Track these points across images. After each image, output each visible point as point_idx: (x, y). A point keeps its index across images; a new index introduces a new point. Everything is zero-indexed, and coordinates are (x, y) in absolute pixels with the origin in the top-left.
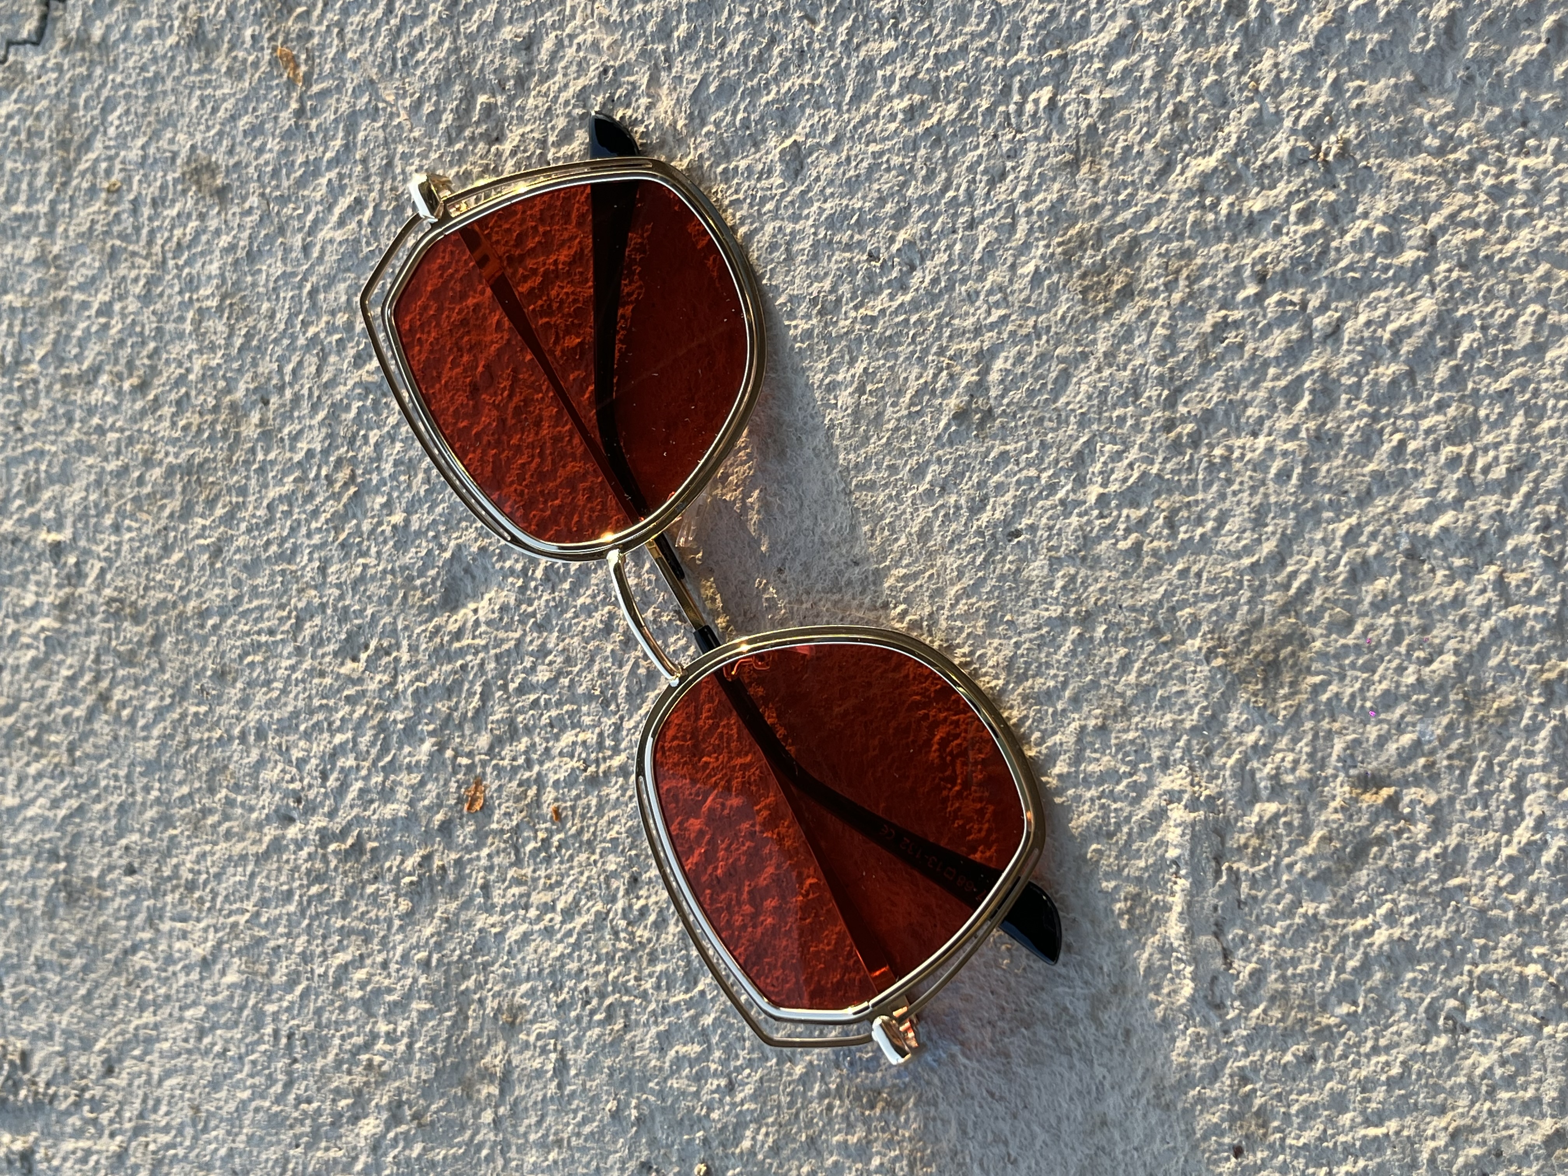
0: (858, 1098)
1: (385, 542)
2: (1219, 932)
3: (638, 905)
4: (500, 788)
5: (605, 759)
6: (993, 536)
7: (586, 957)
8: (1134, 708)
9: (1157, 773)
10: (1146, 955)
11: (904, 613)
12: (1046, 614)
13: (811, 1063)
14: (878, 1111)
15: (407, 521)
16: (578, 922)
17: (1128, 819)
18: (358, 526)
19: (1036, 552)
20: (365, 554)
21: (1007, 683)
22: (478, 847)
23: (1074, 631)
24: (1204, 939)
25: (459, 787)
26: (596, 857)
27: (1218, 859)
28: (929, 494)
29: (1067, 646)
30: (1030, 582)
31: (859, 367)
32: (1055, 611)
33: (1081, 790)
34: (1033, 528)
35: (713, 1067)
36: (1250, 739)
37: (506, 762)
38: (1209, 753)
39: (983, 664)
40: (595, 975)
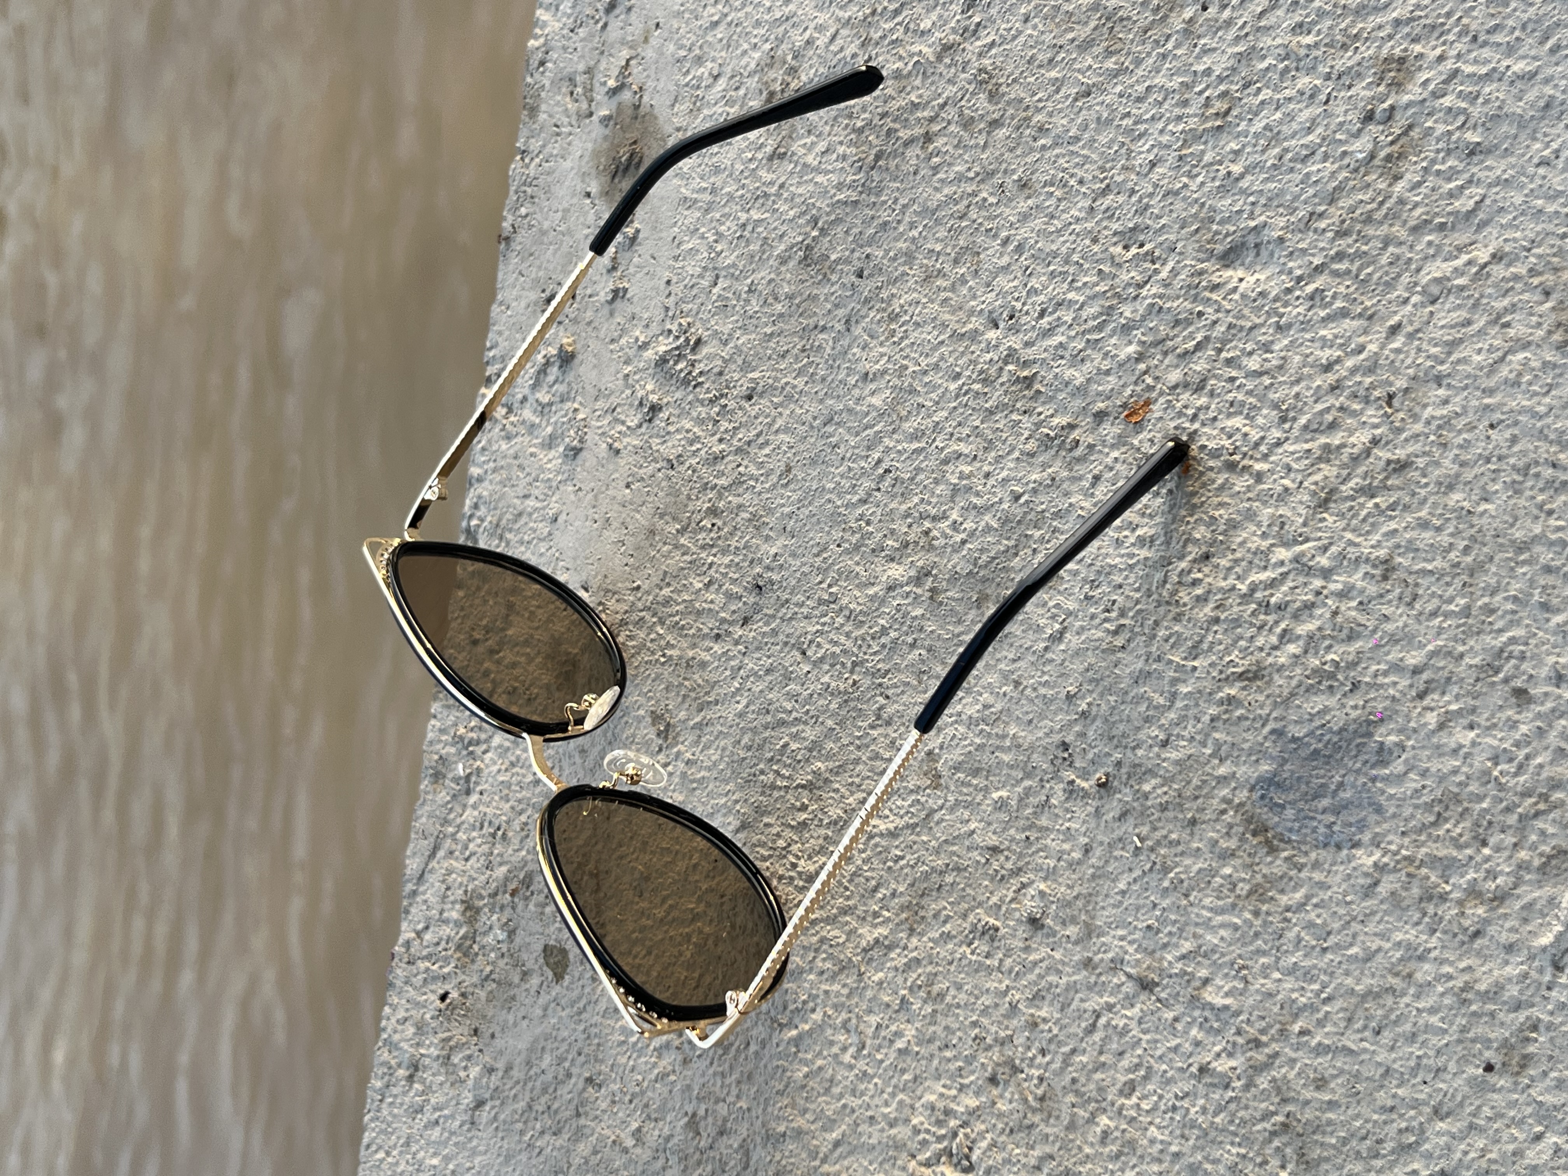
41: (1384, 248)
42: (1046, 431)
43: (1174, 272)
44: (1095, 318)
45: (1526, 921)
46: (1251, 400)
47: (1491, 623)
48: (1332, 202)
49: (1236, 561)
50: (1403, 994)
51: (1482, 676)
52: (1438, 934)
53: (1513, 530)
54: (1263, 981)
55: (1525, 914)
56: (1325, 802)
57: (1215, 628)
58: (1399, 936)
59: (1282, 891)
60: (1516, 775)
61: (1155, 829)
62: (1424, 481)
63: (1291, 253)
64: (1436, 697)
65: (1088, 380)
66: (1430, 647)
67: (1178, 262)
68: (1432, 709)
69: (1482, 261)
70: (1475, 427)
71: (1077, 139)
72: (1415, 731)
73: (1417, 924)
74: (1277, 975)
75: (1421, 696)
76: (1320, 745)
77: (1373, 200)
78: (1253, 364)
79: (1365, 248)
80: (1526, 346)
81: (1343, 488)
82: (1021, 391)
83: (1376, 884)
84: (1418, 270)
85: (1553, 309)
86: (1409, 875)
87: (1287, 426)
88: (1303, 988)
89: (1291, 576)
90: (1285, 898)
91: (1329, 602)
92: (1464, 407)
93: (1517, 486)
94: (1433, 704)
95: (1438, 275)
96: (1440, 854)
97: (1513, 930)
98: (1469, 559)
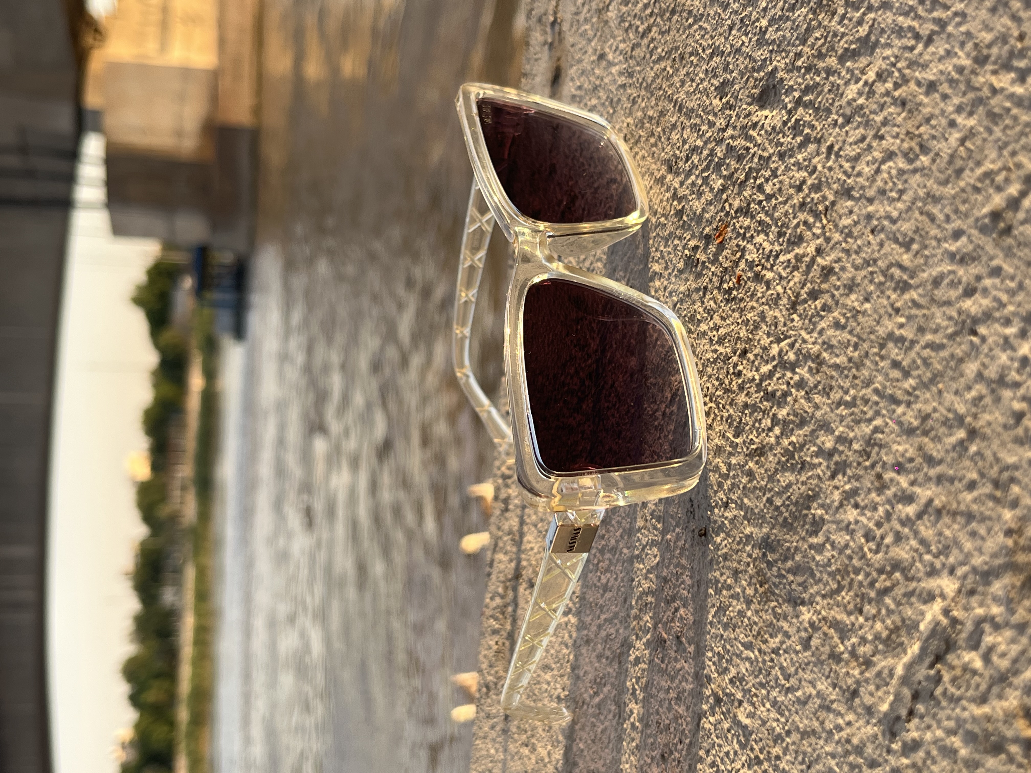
0: (758, 573)
1: (755, 34)
2: (916, 696)
3: (740, 368)
4: (730, 238)
5: (766, 268)
6: (964, 322)
7: (715, 372)
8: (959, 518)
9: (946, 571)
10: (883, 664)
11: (901, 326)
12: (956, 406)
13: (752, 533)
14: (761, 590)
15: (767, 29)
16: (721, 349)
17: (919, 580)
18: (751, 13)
19: (976, 357)
20: (746, 35)
21: (918, 428)
22: (713, 263)
23: (961, 434)
24: (907, 692)
25: (720, 221)
26: (740, 321)
27: (939, 658)
28: (952, 256)
29: (953, 440)
30: (962, 375)
31: (972, 122)
32: (961, 409)
33: (911, 535)
34: (984, 339)
35: (725, 487)
36: (996, 610)
37: (738, 225)
38: (972, 592)
39: (916, 403)
40: (713, 385)
41: (827, 78)
42: (687, 252)
43: (738, 116)
44: (706, 159)
45: (878, 688)
46: (768, 220)
47: (865, 413)
48: (804, 42)
49: (756, 356)
50: (820, 738)
51: (861, 460)
52: (837, 689)
53: (878, 328)
54: (762, 709)
55: (877, 680)
56: (789, 564)
57: (746, 412)
58: (820, 686)
59: (771, 636)
60: (877, 552)
61: (722, 574)
62: (838, 283)
63: (787, 90)
64: (840, 477)
65: (703, 209)
66: (837, 433)
67: (740, 107)
68: (837, 488)
69: (870, 80)
70: (863, 234)
71: (702, 15)
72: (829, 506)
73: (828, 677)
74: (768, 705)
75: (833, 477)
76: (787, 514)
77: (822, 35)
78: (768, 189)
79: (818, 79)
80: (890, 155)
81: (803, 292)
82: (679, 221)
83: (810, 638)
84: (842, 95)
85: (905, 119)
86: (825, 634)
87: (781, 240)
88: (778, 720)
89: (778, 370)
90: (772, 640)
91: (793, 390)
92: (858, 216)
93: (882, 287)
94: (838, 484)
95: (850, 97)
96: (839, 617)
97: (871, 694)
98: (856, 354)
